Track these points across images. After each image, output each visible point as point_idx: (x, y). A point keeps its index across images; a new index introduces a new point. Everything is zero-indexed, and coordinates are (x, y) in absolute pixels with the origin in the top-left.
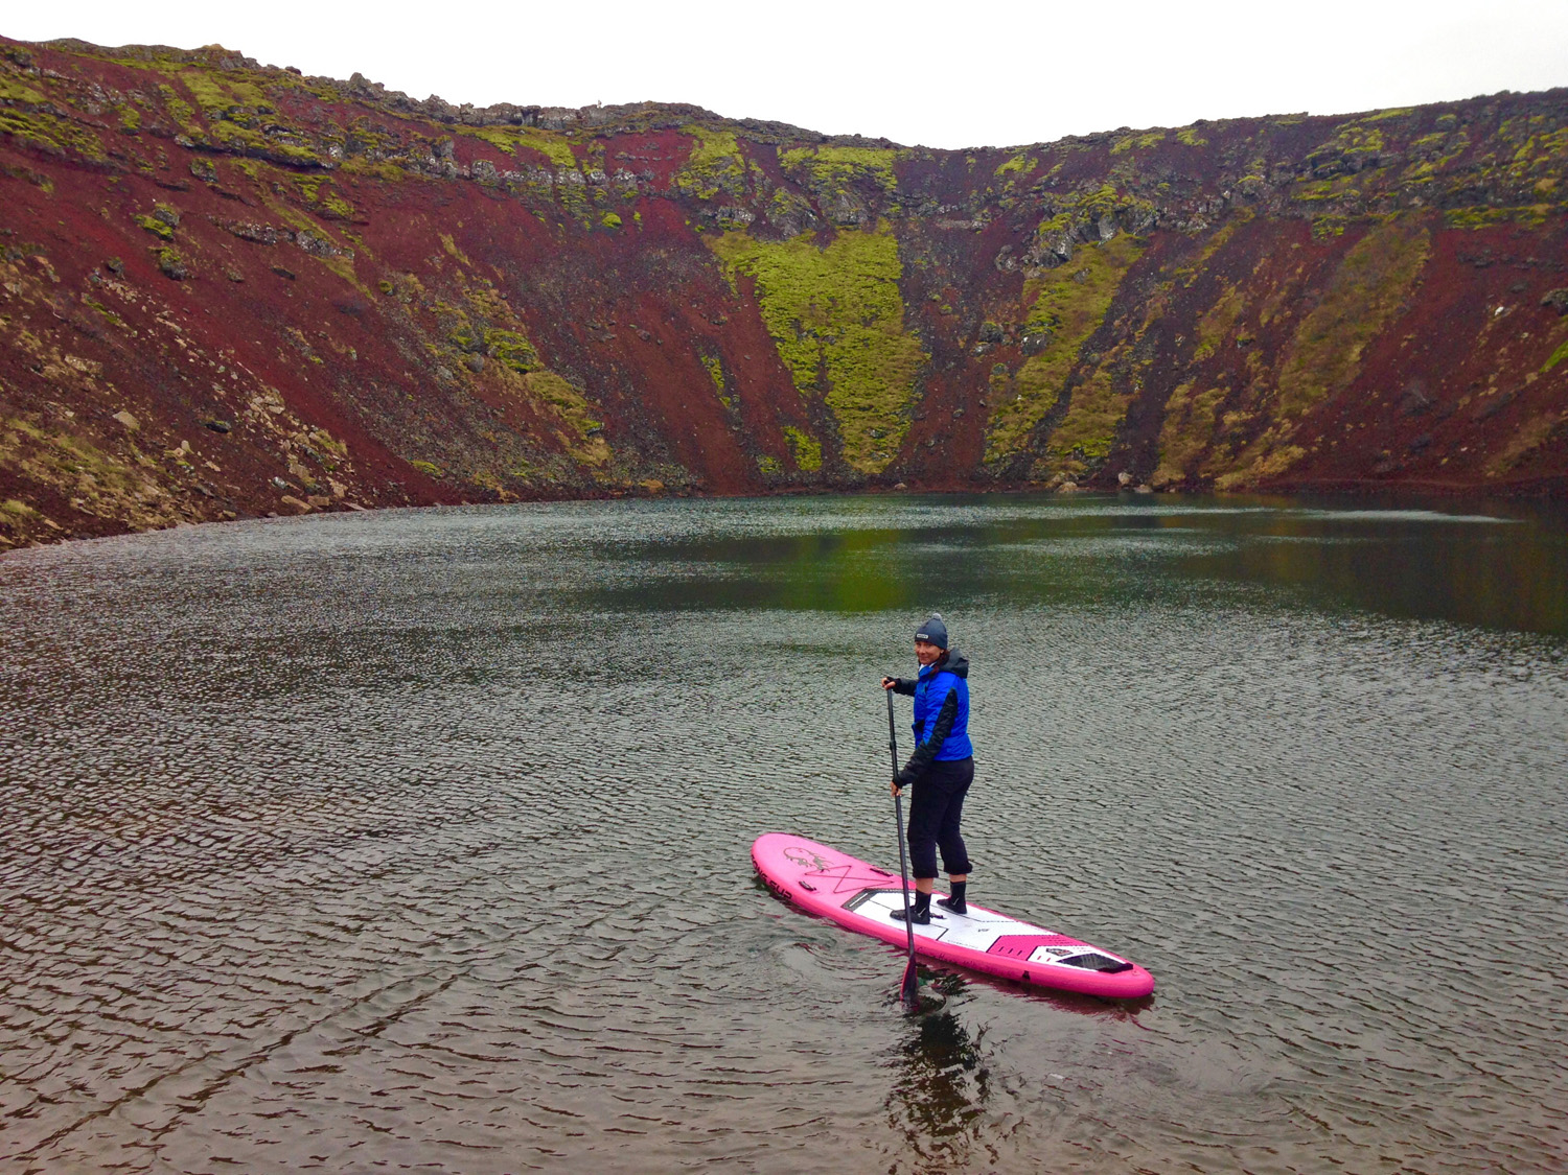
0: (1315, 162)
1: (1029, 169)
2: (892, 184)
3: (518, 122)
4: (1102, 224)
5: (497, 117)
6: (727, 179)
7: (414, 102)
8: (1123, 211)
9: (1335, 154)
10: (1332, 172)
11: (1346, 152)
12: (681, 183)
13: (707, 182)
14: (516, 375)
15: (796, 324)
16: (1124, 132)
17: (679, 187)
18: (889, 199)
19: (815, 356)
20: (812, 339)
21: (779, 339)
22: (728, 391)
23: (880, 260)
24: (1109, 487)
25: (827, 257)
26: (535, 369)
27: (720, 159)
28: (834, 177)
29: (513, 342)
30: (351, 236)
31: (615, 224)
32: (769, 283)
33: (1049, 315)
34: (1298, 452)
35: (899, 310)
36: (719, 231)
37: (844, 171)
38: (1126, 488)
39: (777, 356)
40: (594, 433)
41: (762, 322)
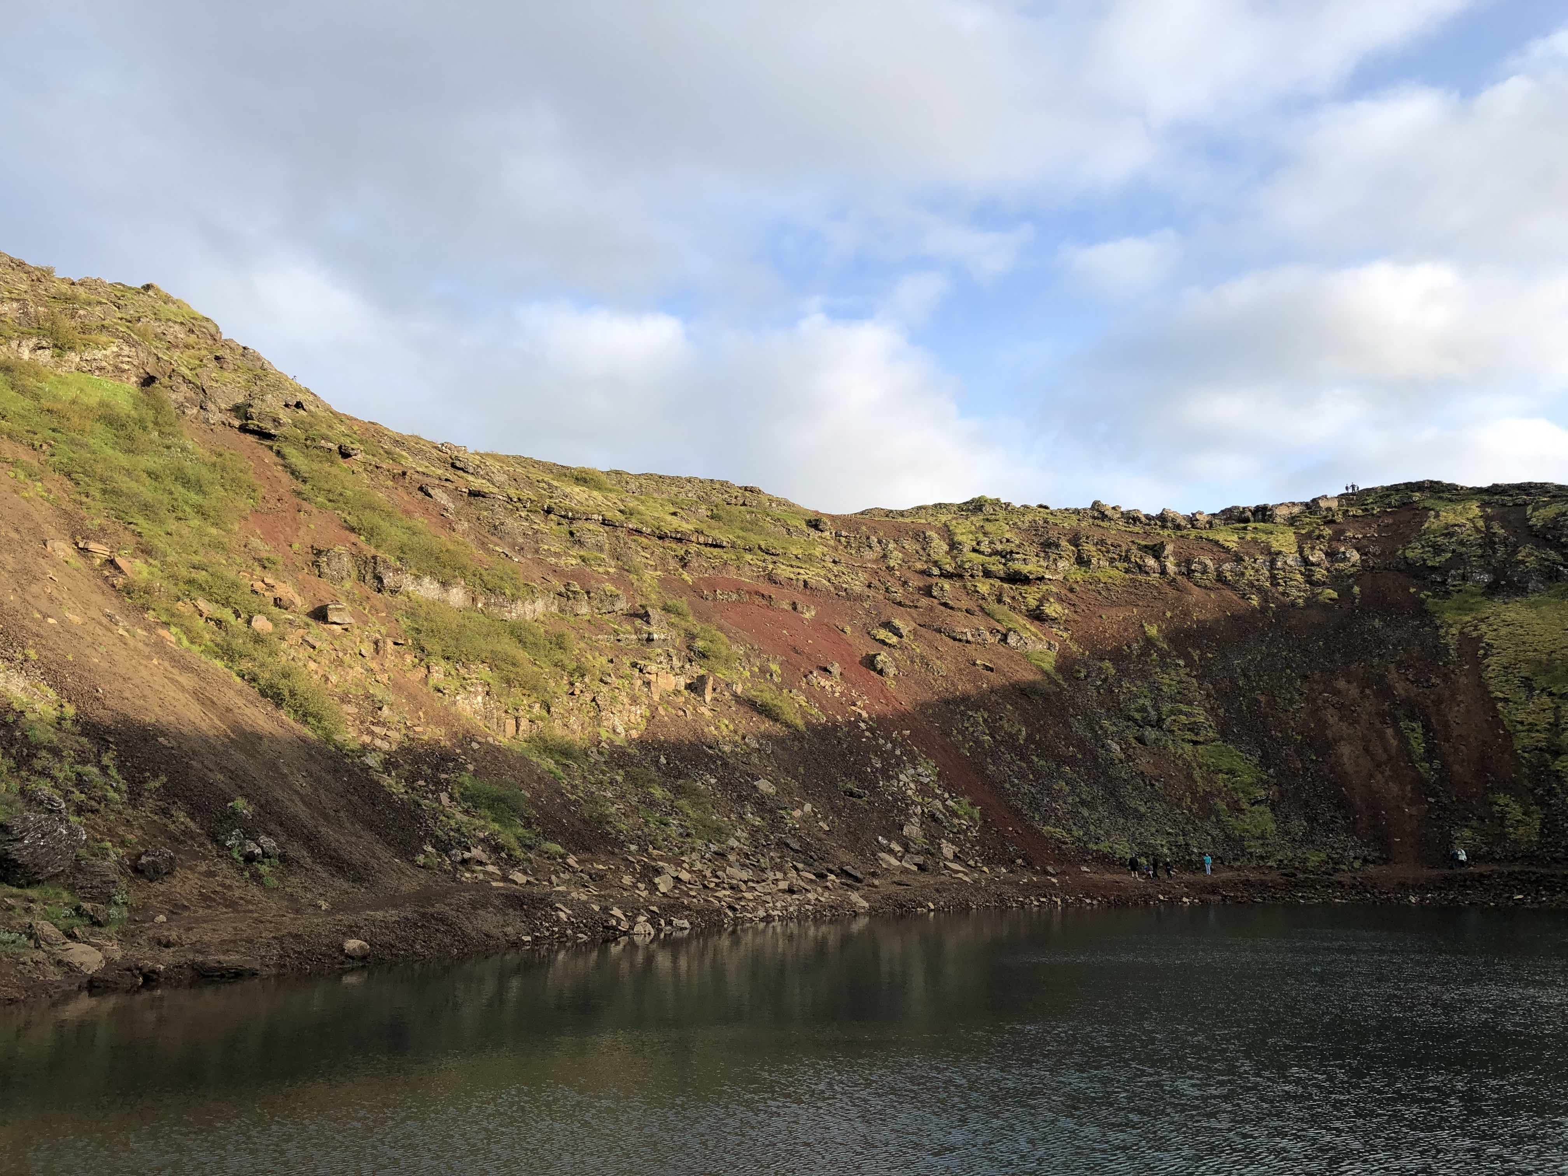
3: (1245, 520)
5: (1226, 519)
6: (1462, 543)
7: (1148, 517)
12: (1409, 554)
13: (1438, 550)
14: (1188, 747)
15: (1527, 684)
17: (1406, 558)
19: (1550, 717)
20: (1545, 698)
21: (1506, 700)
22: (1430, 753)
26: (1209, 741)
27: (1456, 526)
29: (1191, 715)
30: (1061, 633)
31: (1332, 599)
32: (1498, 642)
36: (1446, 597)
39: (1497, 717)
40: (1259, 802)
41: (1483, 683)
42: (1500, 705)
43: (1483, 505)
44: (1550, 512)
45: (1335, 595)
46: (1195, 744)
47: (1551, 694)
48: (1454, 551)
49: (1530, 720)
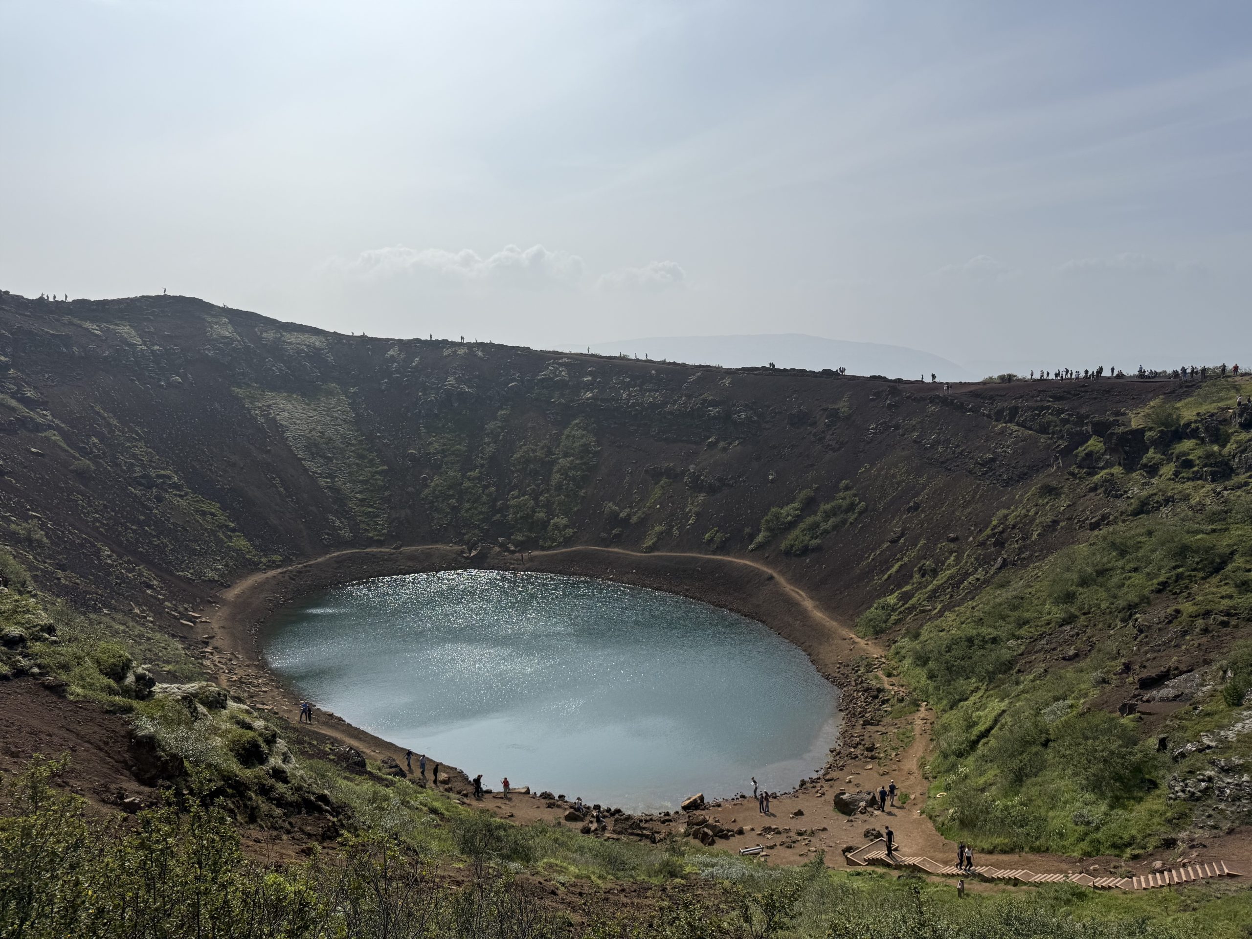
1: (403, 357)
2: (330, 359)
6: (235, 351)
8: (460, 394)
10: (550, 387)
11: (555, 379)
13: (223, 353)
14: (180, 500)
16: (447, 342)
17: (207, 355)
18: (332, 368)
19: (325, 469)
20: (320, 459)
21: (302, 459)
22: (289, 495)
23: (340, 408)
24: (496, 544)
25: (308, 405)
26: (186, 494)
27: (228, 338)
28: (298, 353)
29: (169, 478)
30: (45, 413)
31: (179, 383)
32: (284, 423)
33: (441, 448)
34: (569, 532)
35: (361, 441)
36: (240, 387)
37: (303, 350)
38: (501, 545)
39: (306, 470)
40: (233, 530)
41: (289, 448)
42: (303, 462)
43: (230, 322)
44: (269, 335)
45: (180, 380)
46: (181, 496)
47: (321, 457)
48: (232, 355)
49: (319, 472)
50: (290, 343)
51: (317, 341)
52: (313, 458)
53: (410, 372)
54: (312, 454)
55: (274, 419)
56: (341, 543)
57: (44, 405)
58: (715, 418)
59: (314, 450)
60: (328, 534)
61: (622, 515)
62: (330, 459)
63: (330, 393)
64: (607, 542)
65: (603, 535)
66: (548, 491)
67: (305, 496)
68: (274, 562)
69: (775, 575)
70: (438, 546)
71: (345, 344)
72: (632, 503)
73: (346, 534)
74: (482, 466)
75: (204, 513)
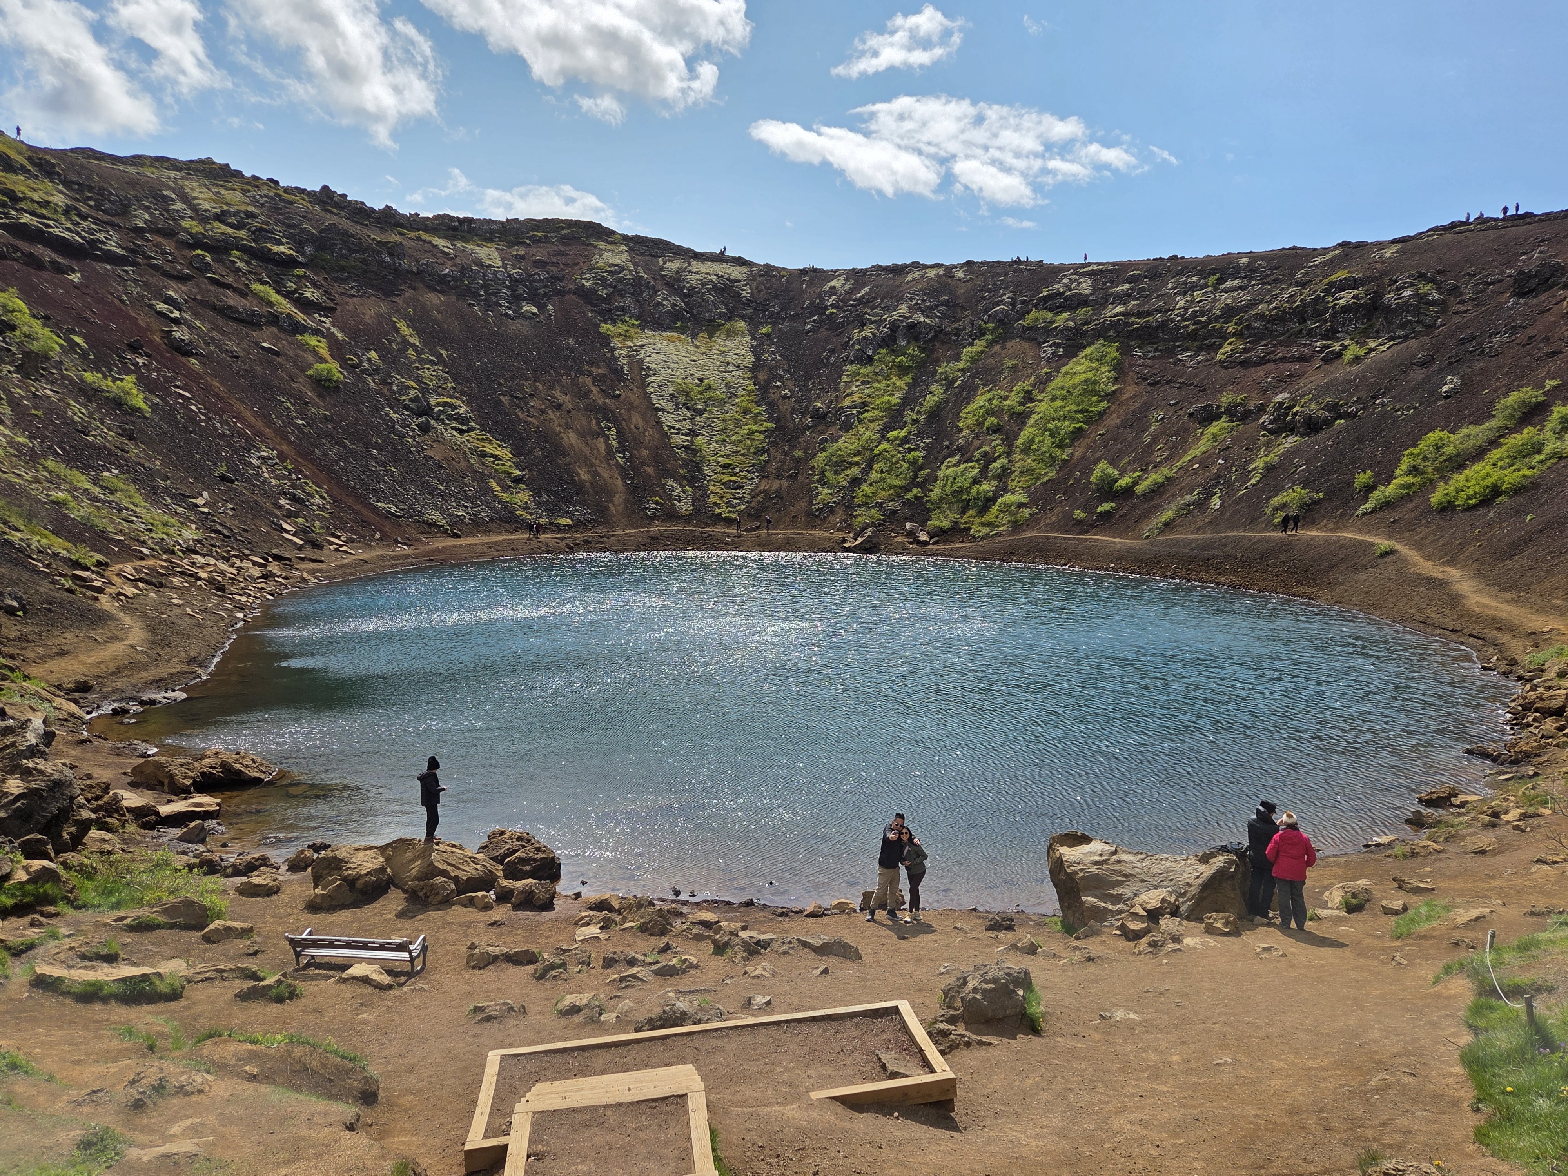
0: (1045, 299)
1: (847, 287)
2: (746, 293)
3: (455, 229)
4: (899, 335)
5: (439, 224)
6: (620, 281)
7: (372, 210)
8: (912, 326)
9: (1061, 294)
10: (1057, 307)
11: (1068, 293)
12: (585, 284)
13: (604, 283)
14: (457, 434)
15: (674, 398)
16: (915, 265)
17: (582, 286)
18: (744, 304)
19: (687, 424)
20: (685, 411)
21: (660, 410)
22: (622, 449)
23: (737, 351)
24: (899, 531)
25: (697, 347)
26: (471, 429)
27: (616, 265)
28: (703, 285)
29: (454, 407)
30: (323, 319)
31: (534, 314)
32: (653, 366)
33: (860, 401)
34: (1026, 512)
35: (751, 391)
36: (614, 322)
37: (711, 281)
38: (911, 534)
39: (659, 423)
40: (517, 480)
41: (648, 396)
42: (660, 413)
43: (631, 250)
44: (674, 266)
45: (535, 310)
46: (461, 432)
47: (688, 408)
48: (615, 287)
49: (677, 426)
50: (697, 273)
51: (736, 272)
52: (677, 409)
53: (852, 305)
54: (677, 405)
55: (641, 361)
56: (672, 516)
57: (328, 311)
58: (1346, 309)
59: (682, 399)
60: (656, 503)
61: (1123, 482)
62: (700, 413)
63: (731, 334)
64: (1083, 527)
65: (1079, 514)
66: (1008, 454)
67: (645, 453)
68: (558, 525)
69: (1398, 547)
70: (816, 532)
71: (774, 276)
72: (1147, 465)
73: (685, 506)
74: (915, 421)
75: (484, 455)
